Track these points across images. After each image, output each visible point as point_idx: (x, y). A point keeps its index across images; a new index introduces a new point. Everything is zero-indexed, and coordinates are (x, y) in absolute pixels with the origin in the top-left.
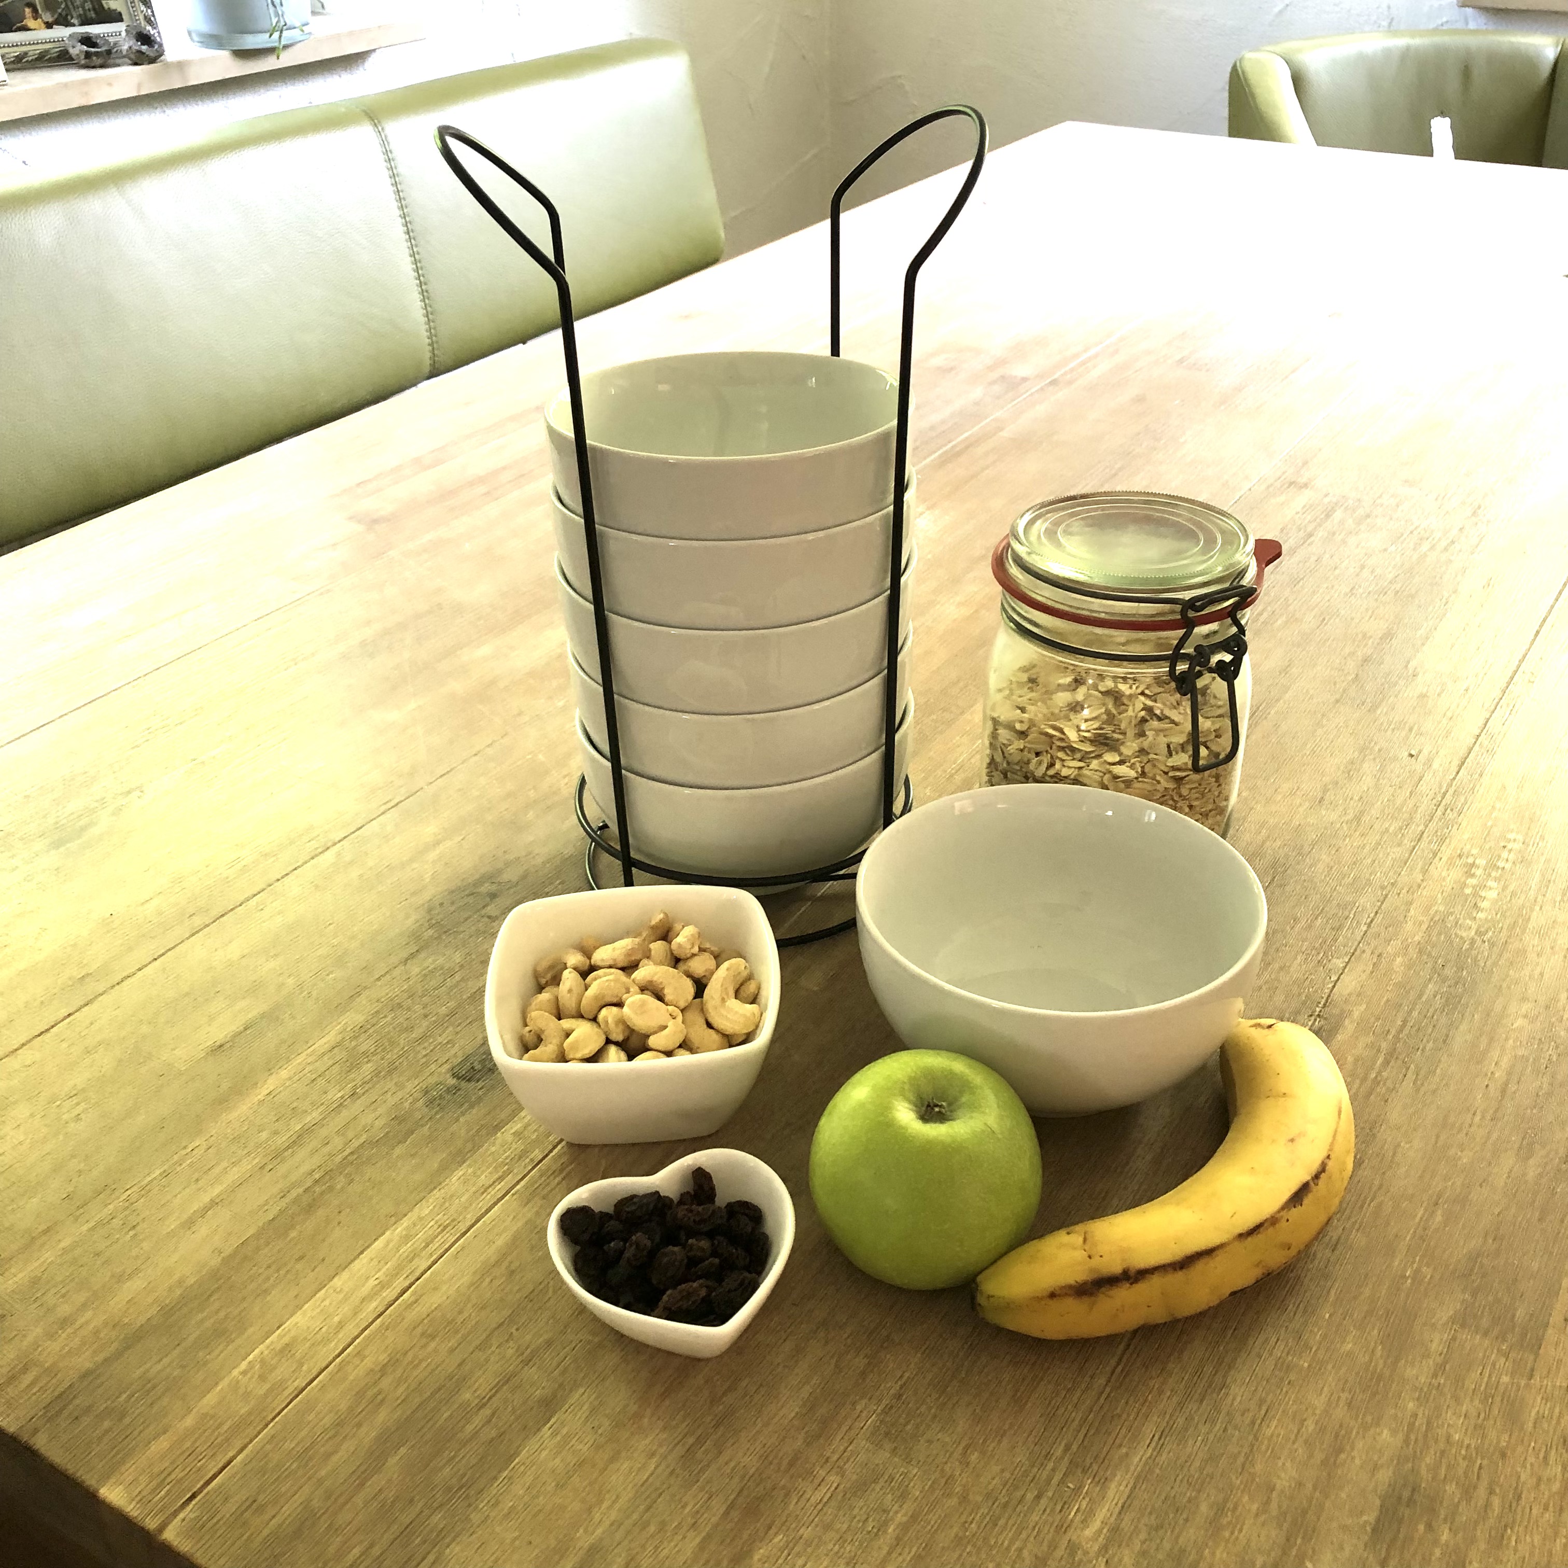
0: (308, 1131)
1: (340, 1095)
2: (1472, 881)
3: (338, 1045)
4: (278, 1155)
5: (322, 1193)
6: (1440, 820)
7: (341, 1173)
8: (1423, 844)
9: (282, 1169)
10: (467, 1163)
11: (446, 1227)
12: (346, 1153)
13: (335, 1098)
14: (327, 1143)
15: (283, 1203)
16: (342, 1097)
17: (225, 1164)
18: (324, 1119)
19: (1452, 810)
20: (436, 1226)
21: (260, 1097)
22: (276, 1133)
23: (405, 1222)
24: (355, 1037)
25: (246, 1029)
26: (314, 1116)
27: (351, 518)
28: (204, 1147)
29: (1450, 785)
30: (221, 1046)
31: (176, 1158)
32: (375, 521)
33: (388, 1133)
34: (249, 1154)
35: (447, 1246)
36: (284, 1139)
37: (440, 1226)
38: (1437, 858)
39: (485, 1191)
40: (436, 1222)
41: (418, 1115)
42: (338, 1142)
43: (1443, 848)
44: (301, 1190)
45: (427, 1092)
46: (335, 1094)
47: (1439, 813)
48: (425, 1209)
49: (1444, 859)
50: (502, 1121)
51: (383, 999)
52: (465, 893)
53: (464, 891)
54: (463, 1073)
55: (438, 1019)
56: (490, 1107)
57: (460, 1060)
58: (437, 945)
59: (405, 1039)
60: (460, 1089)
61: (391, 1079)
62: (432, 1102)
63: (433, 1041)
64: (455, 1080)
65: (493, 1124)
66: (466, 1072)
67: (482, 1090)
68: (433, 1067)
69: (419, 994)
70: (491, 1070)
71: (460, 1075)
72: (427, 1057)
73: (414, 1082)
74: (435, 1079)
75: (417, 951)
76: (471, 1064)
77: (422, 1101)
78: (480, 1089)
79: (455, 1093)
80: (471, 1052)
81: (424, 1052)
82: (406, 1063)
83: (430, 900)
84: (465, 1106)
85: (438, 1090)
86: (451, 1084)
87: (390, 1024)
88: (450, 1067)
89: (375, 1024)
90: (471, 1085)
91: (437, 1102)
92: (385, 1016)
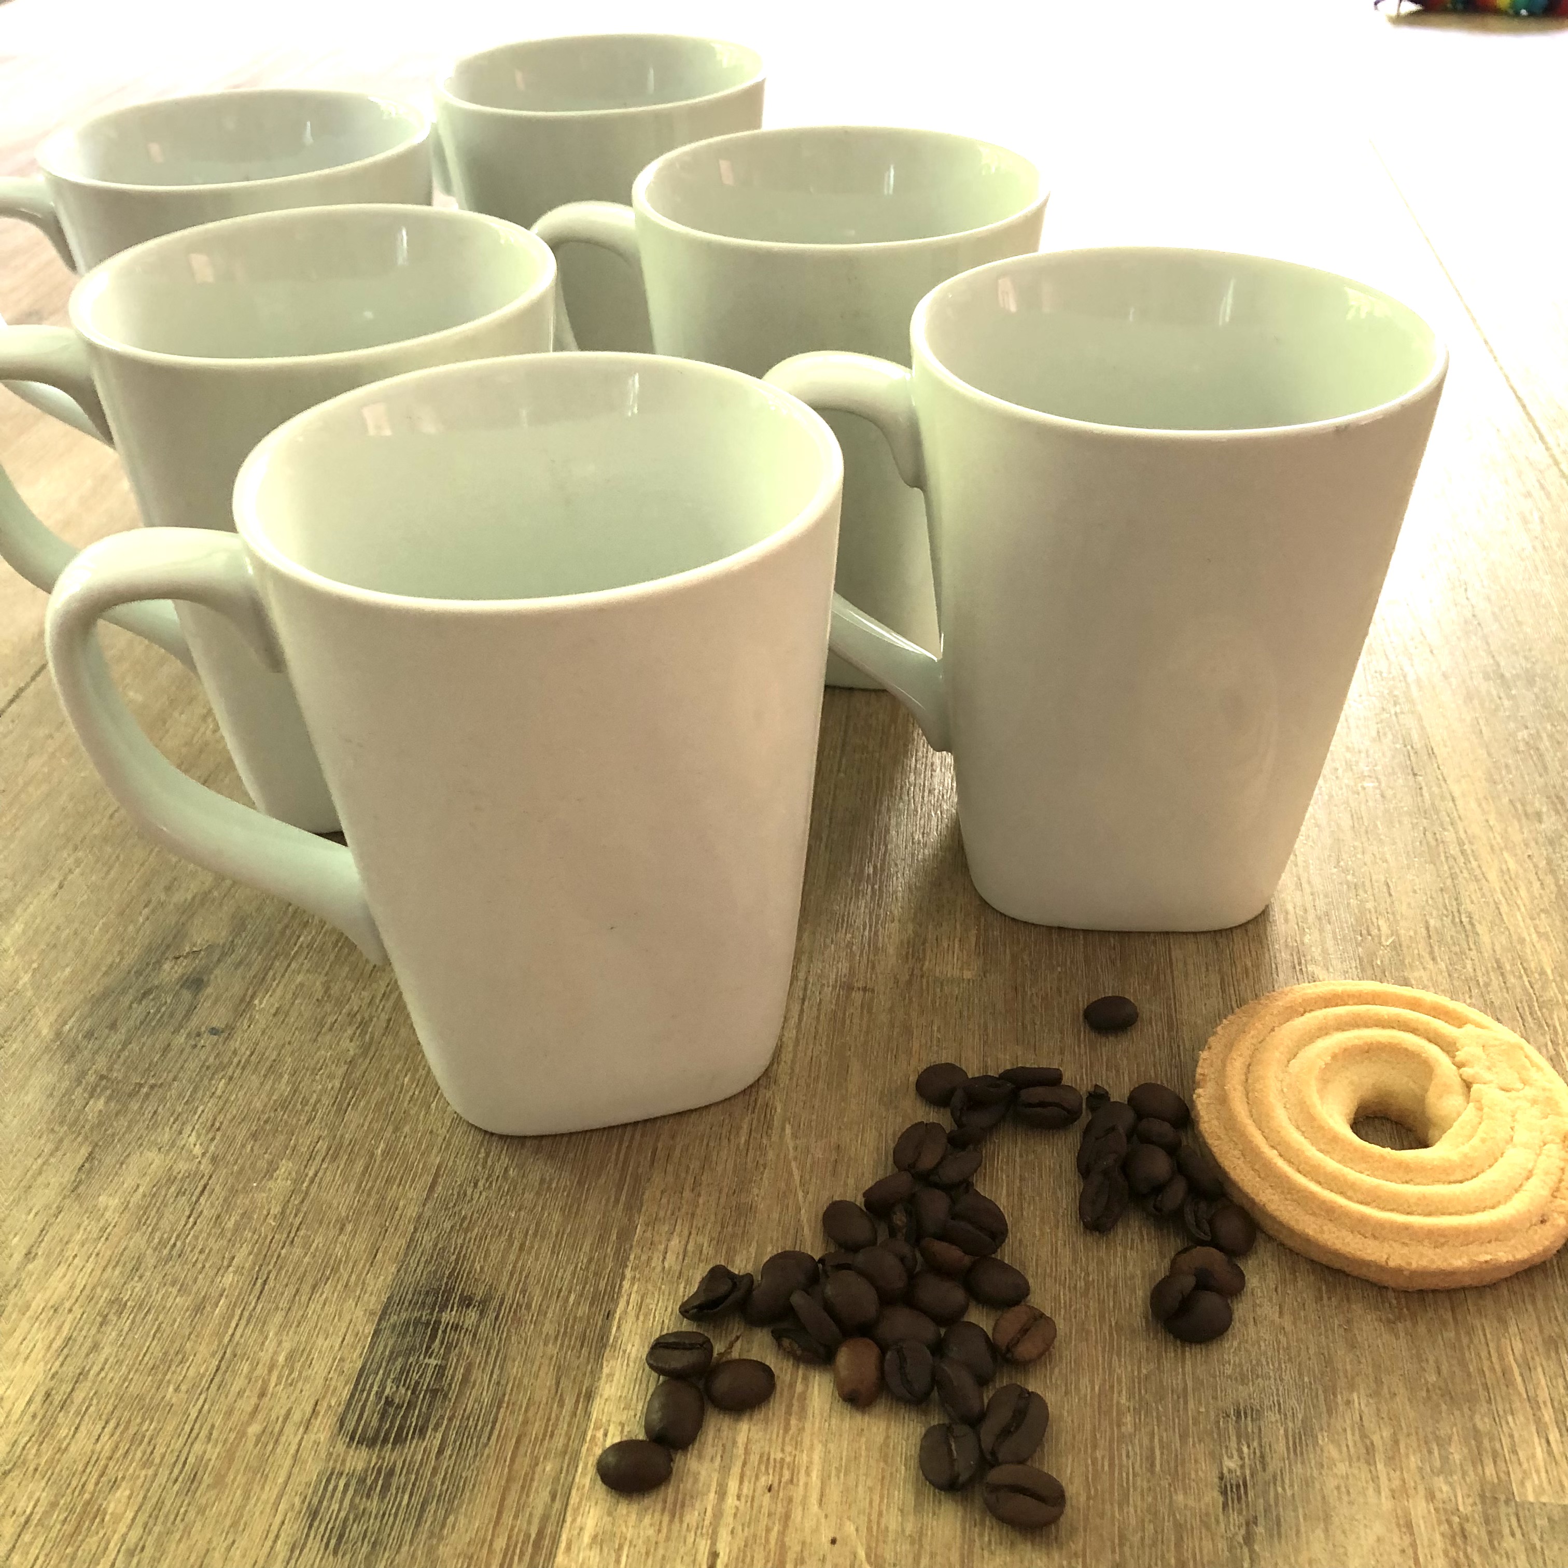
50: (545, 1518)
51: (67, 1305)
52: (126, 1000)
53: (124, 992)
54: (375, 1423)
55: (232, 1307)
56: (495, 1495)
57: (346, 1394)
58: (129, 1128)
59: (177, 1390)
60: (391, 1473)
61: (201, 1511)
62: (341, 1537)
63: (253, 1369)
64: (364, 1452)
65: (528, 1536)
66: (382, 1419)
67: (448, 1452)
68: (291, 1436)
69: (151, 1261)
70: (434, 1392)
71: (370, 1433)
72: (260, 1416)
73: (264, 1497)
74: (312, 1469)
75: (90, 1157)
76: (379, 1395)
77: (314, 1544)
78: (440, 1452)
79: (386, 1487)
80: (359, 1365)
81: (246, 1405)
82: (213, 1453)
83: (58, 1034)
84: (429, 1517)
85: (338, 1494)
86: (360, 1466)
87: (119, 1362)
88: (333, 1420)
89: (82, 1374)
90: (414, 1450)
91: (355, 1530)
92: (95, 1347)
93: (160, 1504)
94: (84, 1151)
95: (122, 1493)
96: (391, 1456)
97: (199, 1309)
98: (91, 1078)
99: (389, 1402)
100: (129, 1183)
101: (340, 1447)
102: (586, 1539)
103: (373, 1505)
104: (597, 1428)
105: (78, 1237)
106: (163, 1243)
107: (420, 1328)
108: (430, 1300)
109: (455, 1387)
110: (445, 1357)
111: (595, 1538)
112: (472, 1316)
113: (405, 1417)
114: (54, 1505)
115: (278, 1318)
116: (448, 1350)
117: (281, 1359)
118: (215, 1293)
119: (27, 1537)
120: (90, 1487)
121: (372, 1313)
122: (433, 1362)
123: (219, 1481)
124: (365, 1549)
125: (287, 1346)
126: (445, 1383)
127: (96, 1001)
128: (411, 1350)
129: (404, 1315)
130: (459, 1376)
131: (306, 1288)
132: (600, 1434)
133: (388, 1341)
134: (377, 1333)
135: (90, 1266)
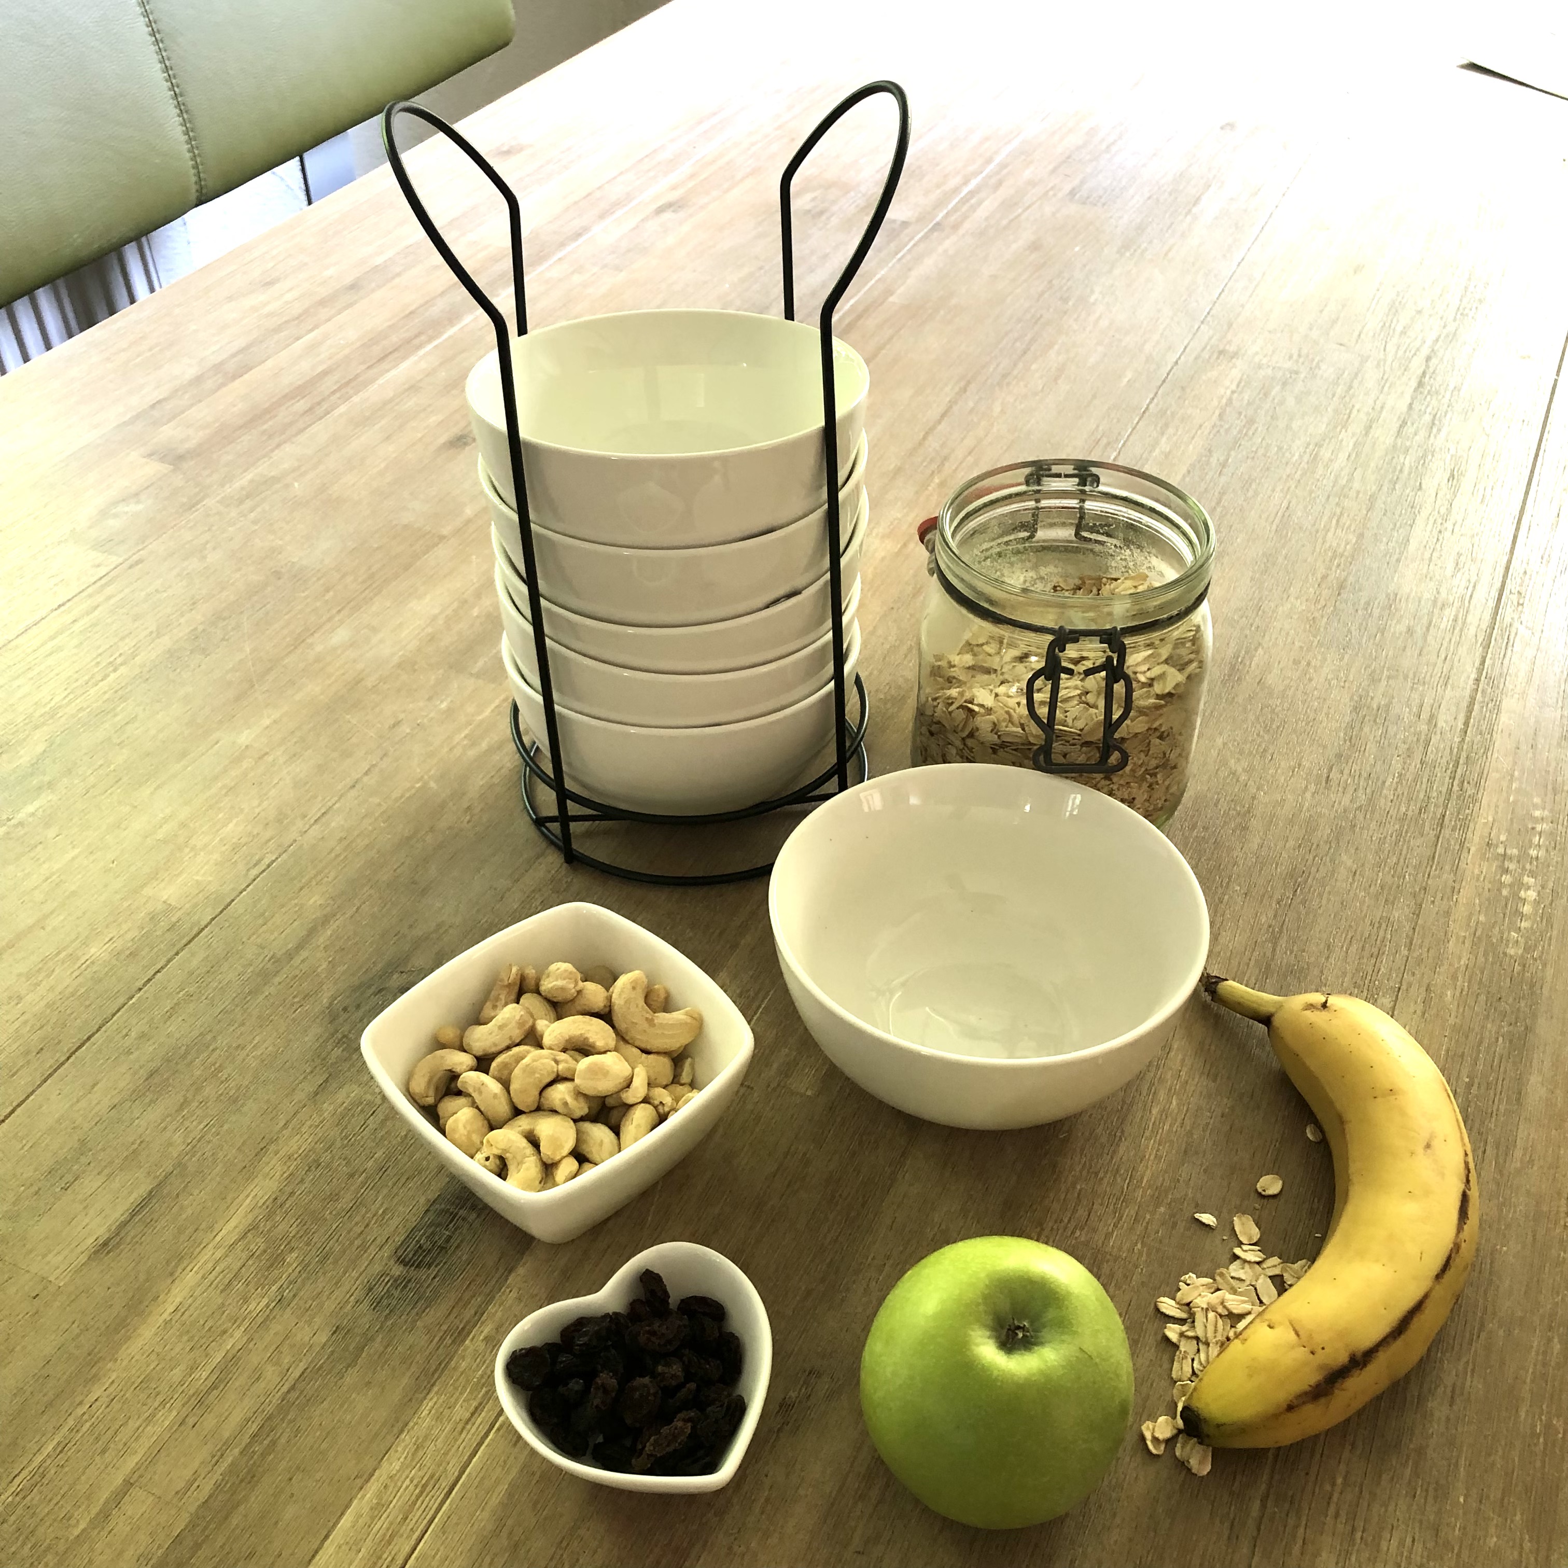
0: (232, 1361)
1: (265, 1301)
2: (1506, 879)
3: (253, 1228)
4: (201, 1401)
5: (263, 1455)
6: (1459, 797)
7: (283, 1420)
8: (1446, 832)
9: (210, 1422)
10: (435, 1389)
11: (425, 1486)
12: (285, 1389)
13: (259, 1308)
14: (258, 1379)
15: (217, 1476)
16: (267, 1306)
17: (133, 1424)
18: (250, 1340)
19: (1469, 783)
20: (412, 1487)
21: (166, 1316)
22: (193, 1368)
23: (373, 1487)
24: (269, 1216)
25: (132, 1216)
26: (236, 1338)
27: (150, 455)
28: (104, 1400)
29: (1460, 749)
30: (105, 1244)
31: (71, 1422)
32: (181, 458)
33: (332, 1352)
34: (163, 1403)
35: (428, 1517)
36: (205, 1375)
37: (416, 1486)
38: (1465, 850)
39: (463, 1428)
40: (412, 1481)
41: (365, 1321)
42: (270, 1372)
43: (1470, 834)
44: (236, 1451)
45: (370, 1289)
46: (257, 1305)
47: (1456, 788)
48: (392, 1465)
49: (1473, 849)
50: (468, 1322)
51: (296, 1156)
52: (371, 991)
53: (369, 987)
54: (410, 1256)
55: (367, 1178)
56: (451, 1303)
57: (403, 1238)
58: (349, 1069)
59: (331, 1213)
60: (409, 1281)
61: (324, 1274)
62: (379, 1303)
63: (366, 1213)
64: (401, 1268)
65: (458, 1327)
66: (414, 1255)
67: (437, 1279)
68: (372, 1250)
69: (338, 1144)
70: (443, 1248)
71: (407, 1260)
72: (362, 1236)
73: (353, 1275)
74: (377, 1268)
75: (326, 1081)
76: (418, 1241)
77: (366, 1303)
78: (434, 1278)
79: (405, 1286)
80: (415, 1224)
81: (358, 1229)
82: (337, 1248)
83: (331, 1004)
84: (419, 1304)
85: (383, 1284)
86: (398, 1273)
87: (310, 1192)
88: (393, 1248)
89: (292, 1194)
90: (423, 1274)
91: (385, 1302)
92: (302, 1181)
93: (308, 1265)
94: (326, 1076)
95: (294, 1255)
96: (412, 1272)
97: (352, 1175)
98: (339, 1035)
99: (420, 1247)
100: (339, 1101)
101: (392, 1262)
102: (481, 1338)
103: (396, 1293)
104: (507, 1287)
105: (309, 1123)
106: (346, 1137)
107: (448, 1215)
108: (457, 1201)
109: (453, 1248)
110: (453, 1233)
111: (485, 1338)
112: (473, 1216)
113: (425, 1256)
114: (265, 1251)
115: (385, 1191)
116: (456, 1230)
117: (380, 1212)
118: (361, 1169)
119: (250, 1262)
120: (282, 1247)
121: (429, 1200)
122: (447, 1233)
123: (336, 1262)
124: (387, 1311)
125: (385, 1206)
126: (449, 1245)
127: (355, 989)
128: (439, 1225)
129: (443, 1206)
130: (455, 1245)
131: (403, 1180)
132: (508, 1290)
133: (431, 1216)
134: (427, 1211)
135: (310, 1140)
